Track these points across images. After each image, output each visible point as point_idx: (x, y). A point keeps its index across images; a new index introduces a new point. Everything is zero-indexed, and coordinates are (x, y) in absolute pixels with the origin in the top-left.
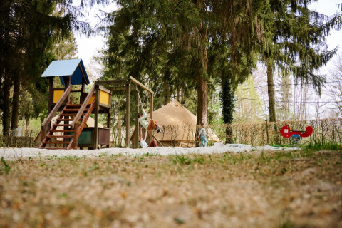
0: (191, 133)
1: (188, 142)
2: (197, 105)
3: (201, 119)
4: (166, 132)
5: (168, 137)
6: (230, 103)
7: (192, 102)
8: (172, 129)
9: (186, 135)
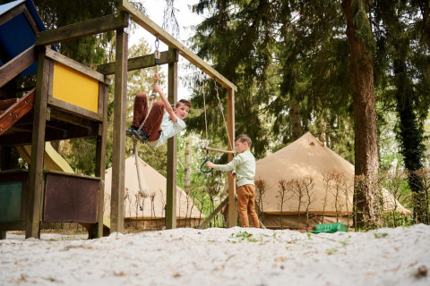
0: (342, 194)
1: (337, 215)
2: (353, 152)
3: (365, 164)
4: (288, 194)
5: (291, 206)
6: (417, 143)
7: (344, 148)
8: (300, 187)
9: (331, 199)
